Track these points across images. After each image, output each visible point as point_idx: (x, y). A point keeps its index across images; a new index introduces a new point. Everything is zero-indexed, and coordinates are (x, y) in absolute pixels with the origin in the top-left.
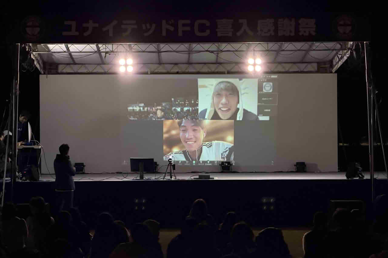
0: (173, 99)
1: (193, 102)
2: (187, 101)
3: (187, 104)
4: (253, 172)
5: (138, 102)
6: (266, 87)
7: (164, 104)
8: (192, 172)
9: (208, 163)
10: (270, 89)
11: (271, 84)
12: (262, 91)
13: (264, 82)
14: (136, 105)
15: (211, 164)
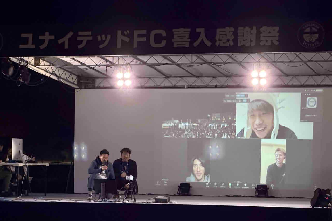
0: (209, 115)
1: (230, 118)
2: (224, 117)
3: (224, 120)
4: (291, 198)
5: (173, 119)
6: (310, 103)
7: (199, 121)
8: (227, 196)
9: (245, 186)
10: (315, 105)
11: (316, 98)
12: (305, 106)
13: (309, 96)
14: (170, 121)
15: (248, 187)
